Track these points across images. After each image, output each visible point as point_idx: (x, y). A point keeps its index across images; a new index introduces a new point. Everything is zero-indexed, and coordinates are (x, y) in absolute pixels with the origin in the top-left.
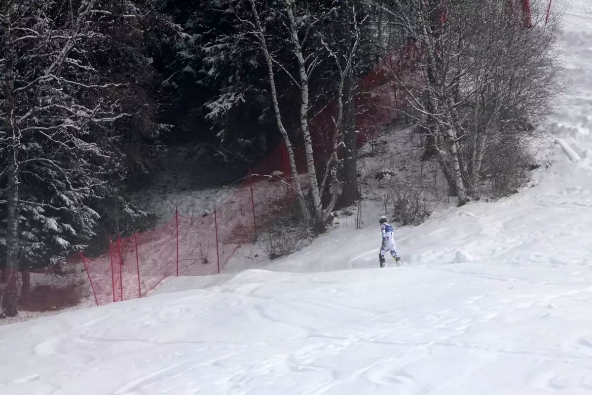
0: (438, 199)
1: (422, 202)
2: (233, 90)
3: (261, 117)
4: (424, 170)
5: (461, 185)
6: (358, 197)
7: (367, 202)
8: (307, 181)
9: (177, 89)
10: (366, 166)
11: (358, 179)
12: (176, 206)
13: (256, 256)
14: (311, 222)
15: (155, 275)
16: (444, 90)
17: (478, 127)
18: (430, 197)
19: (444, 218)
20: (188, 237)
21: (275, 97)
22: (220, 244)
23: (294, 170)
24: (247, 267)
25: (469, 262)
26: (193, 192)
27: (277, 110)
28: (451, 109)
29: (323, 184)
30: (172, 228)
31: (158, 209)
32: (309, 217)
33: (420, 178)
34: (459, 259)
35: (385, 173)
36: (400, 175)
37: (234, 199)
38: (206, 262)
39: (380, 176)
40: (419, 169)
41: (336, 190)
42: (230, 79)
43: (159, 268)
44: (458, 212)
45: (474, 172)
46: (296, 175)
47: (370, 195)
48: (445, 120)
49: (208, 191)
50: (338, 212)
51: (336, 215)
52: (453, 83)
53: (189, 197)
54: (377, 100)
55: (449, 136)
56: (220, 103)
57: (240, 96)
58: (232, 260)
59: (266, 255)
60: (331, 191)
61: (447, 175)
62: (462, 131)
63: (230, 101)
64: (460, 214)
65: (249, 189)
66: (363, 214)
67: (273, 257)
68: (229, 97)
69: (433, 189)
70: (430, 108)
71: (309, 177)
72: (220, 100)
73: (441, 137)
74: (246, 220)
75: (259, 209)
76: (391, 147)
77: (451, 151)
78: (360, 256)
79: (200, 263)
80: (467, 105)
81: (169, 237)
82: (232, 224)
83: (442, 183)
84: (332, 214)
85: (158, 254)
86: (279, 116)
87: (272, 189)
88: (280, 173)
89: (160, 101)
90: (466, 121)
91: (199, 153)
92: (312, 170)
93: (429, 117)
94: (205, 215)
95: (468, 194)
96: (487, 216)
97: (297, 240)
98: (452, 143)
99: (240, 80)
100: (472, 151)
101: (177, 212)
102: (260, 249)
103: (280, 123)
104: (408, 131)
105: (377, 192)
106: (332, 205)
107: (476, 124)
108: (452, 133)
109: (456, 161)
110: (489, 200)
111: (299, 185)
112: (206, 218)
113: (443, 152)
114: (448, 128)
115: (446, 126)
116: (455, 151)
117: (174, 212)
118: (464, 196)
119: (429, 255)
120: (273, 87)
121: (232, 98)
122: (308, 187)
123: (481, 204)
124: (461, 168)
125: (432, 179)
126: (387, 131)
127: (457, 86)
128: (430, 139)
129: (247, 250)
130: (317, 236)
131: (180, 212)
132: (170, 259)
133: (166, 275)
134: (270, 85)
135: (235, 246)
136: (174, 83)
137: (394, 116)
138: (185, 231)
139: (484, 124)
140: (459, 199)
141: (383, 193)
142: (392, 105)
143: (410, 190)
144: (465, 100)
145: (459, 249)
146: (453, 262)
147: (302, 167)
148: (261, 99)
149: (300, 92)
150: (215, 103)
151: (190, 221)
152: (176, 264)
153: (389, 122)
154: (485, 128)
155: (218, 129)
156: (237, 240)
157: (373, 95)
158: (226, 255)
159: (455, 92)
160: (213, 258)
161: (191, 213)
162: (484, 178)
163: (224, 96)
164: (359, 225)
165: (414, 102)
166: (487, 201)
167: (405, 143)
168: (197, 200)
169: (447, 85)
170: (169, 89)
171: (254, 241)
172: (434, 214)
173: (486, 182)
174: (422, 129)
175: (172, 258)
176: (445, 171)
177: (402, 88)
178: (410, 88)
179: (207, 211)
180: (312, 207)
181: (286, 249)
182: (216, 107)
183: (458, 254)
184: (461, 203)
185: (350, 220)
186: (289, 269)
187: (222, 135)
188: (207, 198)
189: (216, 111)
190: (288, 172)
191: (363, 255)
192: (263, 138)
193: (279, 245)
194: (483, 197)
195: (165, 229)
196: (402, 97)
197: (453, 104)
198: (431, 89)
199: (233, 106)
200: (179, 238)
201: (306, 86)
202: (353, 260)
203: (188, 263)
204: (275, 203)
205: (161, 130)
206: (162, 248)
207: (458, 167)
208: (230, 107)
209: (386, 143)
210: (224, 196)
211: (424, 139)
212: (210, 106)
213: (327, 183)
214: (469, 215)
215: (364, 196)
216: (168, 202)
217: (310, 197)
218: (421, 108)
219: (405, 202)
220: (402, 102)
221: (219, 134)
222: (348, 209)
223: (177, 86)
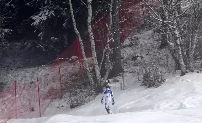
0: (169, 71)
1: (160, 74)
2: (48, 9)
3: (64, 25)
4: (161, 55)
5: (182, 63)
6: (122, 71)
7: (127, 74)
8: (92, 62)
9: (14, 9)
10: (126, 53)
11: (122, 60)
12: (15, 77)
13: (62, 106)
14: (94, 86)
15: (2, 118)
16: (172, 7)
17: (193, 29)
18: (164, 70)
19: (173, 83)
20: (22, 96)
21: (72, 12)
22: (41, 100)
23: (84, 56)
24: (56, 113)
25: (188, 108)
26: (25, 69)
27: (74, 20)
28: (176, 19)
29: (101, 63)
30: (12, 90)
31: (4, 79)
32: (93, 83)
33: (158, 59)
34: (182, 107)
35: (138, 57)
36: (147, 58)
37: (49, 73)
38: (33, 110)
39: (134, 58)
40: (158, 54)
41: (109, 67)
42: (46, 3)
43: (5, 114)
44: (181, 79)
45: (190, 55)
46: (85, 58)
47: (129, 70)
48: (172, 25)
49: (34, 69)
50: (110, 80)
51: (109, 82)
52: (177, 3)
53: (22, 72)
54: (132, 13)
55: (175, 34)
56: (40, 16)
57: (52, 12)
58: (48, 109)
59: (68, 106)
60: (106, 68)
61: (174, 58)
62: (183, 32)
63: (46, 15)
64: (182, 80)
65: (57, 67)
66: (125, 81)
67: (72, 107)
68: (45, 13)
69: (166, 66)
70: (164, 18)
71: (93, 60)
72: (40, 15)
73: (171, 35)
74: (56, 85)
75: (63, 78)
76: (141, 41)
77: (176, 43)
78: (123, 106)
79: (29, 111)
80: (186, 16)
81: (10, 96)
82: (48, 88)
83: (171, 62)
84: (107, 81)
85: (4, 105)
86: (75, 24)
87: (71, 67)
88: (76, 57)
89: (5, 16)
90: (185, 25)
91: (28, 46)
92: (95, 55)
93: (163, 23)
94: (32, 82)
95: (187, 68)
96: (198, 81)
97: (86, 97)
98: (177, 38)
99: (51, 3)
100: (189, 43)
101: (15, 81)
102: (65, 102)
103: (75, 28)
104: (151, 32)
105: (133, 68)
106: (107, 75)
107: (191, 27)
108: (177, 32)
109: (179, 49)
110: (199, 72)
111: (87, 64)
112: (33, 84)
113: (171, 44)
114: (175, 30)
115: (173, 28)
116: (179, 43)
117: (14, 81)
118: (184, 70)
119: (164, 105)
120: (71, 7)
121: (47, 13)
122: (92, 65)
123: (195, 74)
124: (183, 53)
125: (166, 60)
126: (139, 32)
127: (180, 5)
128: (164, 36)
129: (57, 103)
130: (98, 94)
131: (17, 81)
132: (12, 109)
133: (9, 118)
134: (69, 5)
135: (49, 100)
136: (12, 5)
137: (142, 22)
138: (20, 92)
139: (196, 27)
140: (182, 72)
141: (136, 68)
142: (141, 16)
143: (153, 66)
144: (184, 13)
145: (182, 101)
146: (178, 109)
147: (89, 54)
148: (64, 14)
149: (87, 9)
150: (37, 16)
151: (23, 86)
152: (15, 112)
153: (140, 26)
154: (196, 30)
155: (39, 31)
156: (51, 97)
157: (130, 11)
158: (44, 106)
159: (179, 8)
160: (37, 108)
161: (23, 82)
162: (196, 58)
163: (42, 12)
164: (123, 88)
165: (154, 15)
166: (198, 72)
167: (149, 39)
168: (27, 74)
169: (173, 4)
170: (10, 8)
171: (61, 98)
172: (167, 81)
173: (198, 61)
174: (159, 30)
175: (13, 108)
176: (173, 55)
177: (147, 6)
178: (151, 6)
179: (33, 80)
180: (95, 77)
181: (80, 102)
182: (38, 19)
183: (181, 104)
184: (183, 74)
185: (117, 85)
186: (82, 114)
187: (41, 35)
188: (33, 72)
189: (37, 21)
190: (80, 56)
191: (126, 105)
192: (65, 37)
193: (76, 100)
194: (196, 70)
195: (8, 91)
196: (147, 11)
197: (177, 15)
198: (164, 7)
199: (48, 18)
200: (17, 96)
201: (91, 6)
202: (119, 108)
203: (22, 111)
204: (73, 75)
205: (5, 33)
206: (7, 102)
207: (180, 53)
208: (46, 18)
209: (138, 39)
210: (43, 71)
211: (160, 36)
212: (34, 18)
213: (103, 63)
214: (187, 81)
215: (125, 70)
216: (10, 75)
217: (94, 71)
218: (159, 18)
219: (150, 73)
220: (147, 15)
221: (39, 35)
222: (116, 78)
223: (14, 7)
